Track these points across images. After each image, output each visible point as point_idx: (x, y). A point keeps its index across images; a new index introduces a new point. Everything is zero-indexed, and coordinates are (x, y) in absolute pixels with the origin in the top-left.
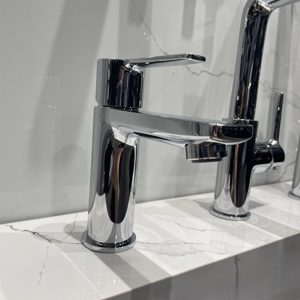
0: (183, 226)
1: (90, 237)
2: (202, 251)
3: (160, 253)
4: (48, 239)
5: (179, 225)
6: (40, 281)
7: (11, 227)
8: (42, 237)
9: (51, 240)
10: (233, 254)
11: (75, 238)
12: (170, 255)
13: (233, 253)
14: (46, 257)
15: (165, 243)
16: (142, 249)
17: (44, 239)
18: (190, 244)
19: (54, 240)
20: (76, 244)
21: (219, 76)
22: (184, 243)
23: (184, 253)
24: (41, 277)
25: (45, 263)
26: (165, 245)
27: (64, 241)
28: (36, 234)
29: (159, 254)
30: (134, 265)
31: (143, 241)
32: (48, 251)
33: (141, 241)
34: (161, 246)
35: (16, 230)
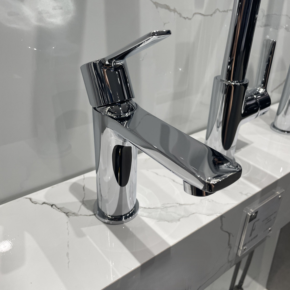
0: (177, 183)
1: (101, 208)
2: (193, 214)
3: (160, 219)
4: (65, 212)
5: (174, 181)
6: (68, 263)
7: (31, 199)
8: (59, 210)
9: (68, 213)
10: (219, 215)
11: (88, 208)
12: (168, 221)
13: (219, 213)
14: (68, 235)
15: (163, 207)
16: (145, 217)
17: (62, 212)
18: (183, 206)
19: (71, 213)
20: (90, 215)
21: (211, 15)
22: (178, 204)
23: (179, 217)
24: (68, 259)
25: (68, 242)
26: (163, 209)
27: (79, 214)
28: (54, 206)
29: (159, 221)
30: (140, 236)
31: (145, 206)
32: (68, 227)
33: (144, 207)
34: (160, 210)
35: (36, 203)
